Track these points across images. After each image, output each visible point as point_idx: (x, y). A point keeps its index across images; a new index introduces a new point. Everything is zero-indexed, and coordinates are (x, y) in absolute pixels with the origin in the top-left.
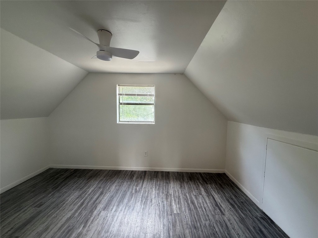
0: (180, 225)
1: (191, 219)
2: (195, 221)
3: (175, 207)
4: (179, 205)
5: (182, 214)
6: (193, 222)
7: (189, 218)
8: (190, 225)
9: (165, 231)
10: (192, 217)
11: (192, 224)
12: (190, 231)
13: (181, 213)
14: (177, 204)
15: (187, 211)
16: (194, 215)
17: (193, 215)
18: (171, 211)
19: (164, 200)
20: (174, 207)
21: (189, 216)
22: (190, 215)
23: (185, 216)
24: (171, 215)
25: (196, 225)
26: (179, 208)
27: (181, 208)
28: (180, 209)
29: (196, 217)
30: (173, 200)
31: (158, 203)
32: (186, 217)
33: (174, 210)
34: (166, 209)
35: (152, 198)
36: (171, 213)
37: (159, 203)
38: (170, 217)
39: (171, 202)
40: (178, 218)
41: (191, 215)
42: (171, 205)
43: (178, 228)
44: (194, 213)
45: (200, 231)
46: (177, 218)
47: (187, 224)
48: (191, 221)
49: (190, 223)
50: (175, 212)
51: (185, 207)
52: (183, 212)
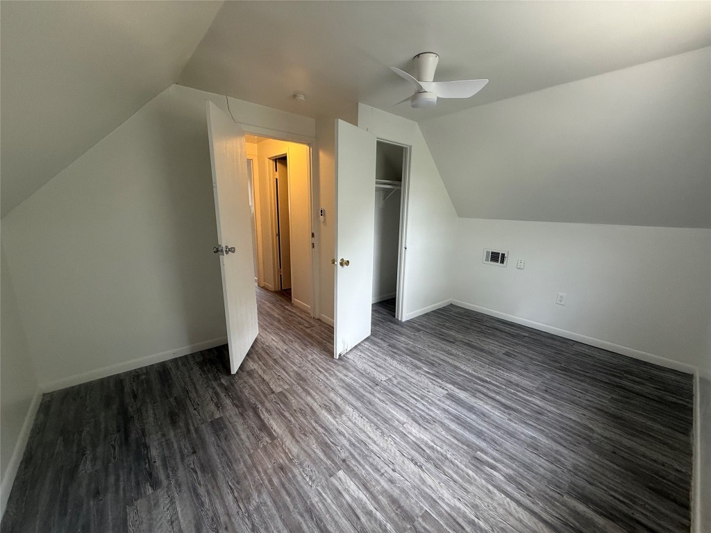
0: (315, 452)
1: (298, 482)
2: (287, 485)
3: (353, 489)
4: (347, 502)
5: (323, 481)
6: (289, 480)
7: (302, 484)
8: (294, 465)
9: (331, 427)
10: (297, 490)
11: (292, 472)
12: (291, 453)
13: (327, 480)
14: (354, 505)
15: (315, 500)
16: (293, 499)
17: (297, 499)
18: (353, 470)
19: (396, 493)
20: (352, 486)
21: (306, 488)
22: (304, 490)
23: (313, 481)
24: (344, 461)
25: (281, 474)
26: (340, 493)
27: (335, 498)
28: (338, 494)
29: (287, 498)
30: (372, 509)
31: (398, 468)
32: (311, 478)
33: (348, 478)
34: (367, 467)
35: (423, 471)
36: (348, 466)
37: (394, 470)
38: (343, 455)
39: (374, 498)
40: (326, 464)
41: (300, 494)
42: (367, 489)
43: (314, 446)
44: (295, 507)
45: (270, 467)
46: (329, 462)
47: (301, 464)
48: (294, 476)
49: (296, 471)
50: (341, 474)
51: (328, 512)
52: (323, 488)
